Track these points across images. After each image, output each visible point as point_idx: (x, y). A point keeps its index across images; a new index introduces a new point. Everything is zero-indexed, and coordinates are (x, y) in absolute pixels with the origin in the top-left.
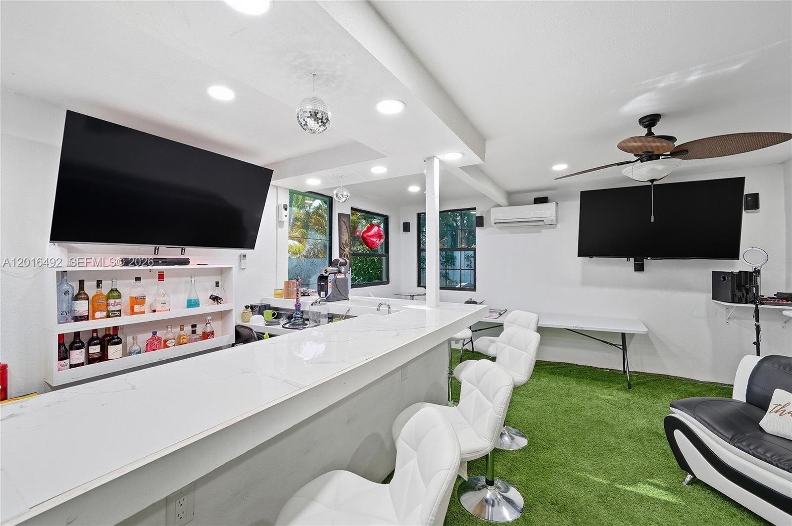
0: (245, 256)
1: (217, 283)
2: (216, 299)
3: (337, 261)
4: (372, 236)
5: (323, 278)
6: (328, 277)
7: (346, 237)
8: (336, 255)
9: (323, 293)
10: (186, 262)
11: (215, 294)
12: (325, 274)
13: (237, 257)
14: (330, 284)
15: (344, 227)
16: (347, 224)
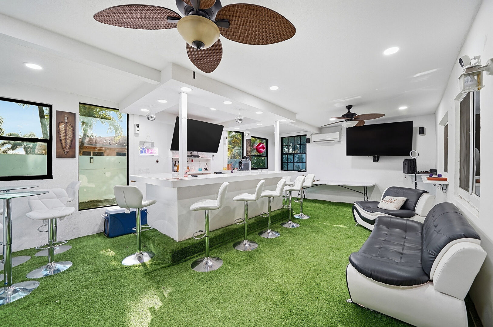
0: (214, 155)
1: (206, 164)
2: (206, 169)
3: (245, 157)
4: (260, 148)
5: (240, 163)
6: (242, 162)
7: (249, 149)
8: (245, 155)
9: (240, 168)
10: (199, 157)
11: (206, 167)
12: (241, 161)
13: (212, 156)
14: (243, 165)
15: (248, 144)
16: (250, 143)
